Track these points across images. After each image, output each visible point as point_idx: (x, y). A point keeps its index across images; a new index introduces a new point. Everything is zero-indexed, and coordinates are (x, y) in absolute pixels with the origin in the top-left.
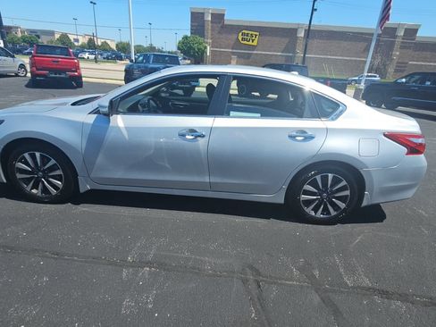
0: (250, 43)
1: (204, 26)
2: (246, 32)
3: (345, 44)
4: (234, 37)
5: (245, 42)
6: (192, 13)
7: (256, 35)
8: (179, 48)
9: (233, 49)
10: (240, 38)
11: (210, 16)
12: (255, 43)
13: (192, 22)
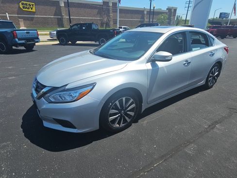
0: (30, 10)
2: (25, 2)
3: (87, 10)
4: (17, 5)
5: (26, 10)
7: (33, 5)
9: (17, 14)
10: (21, 6)
12: (34, 10)
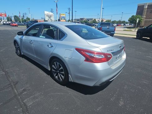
1: (143, 11)
6: (138, 6)
8: (129, 21)
11: (147, 6)
13: (137, 10)
